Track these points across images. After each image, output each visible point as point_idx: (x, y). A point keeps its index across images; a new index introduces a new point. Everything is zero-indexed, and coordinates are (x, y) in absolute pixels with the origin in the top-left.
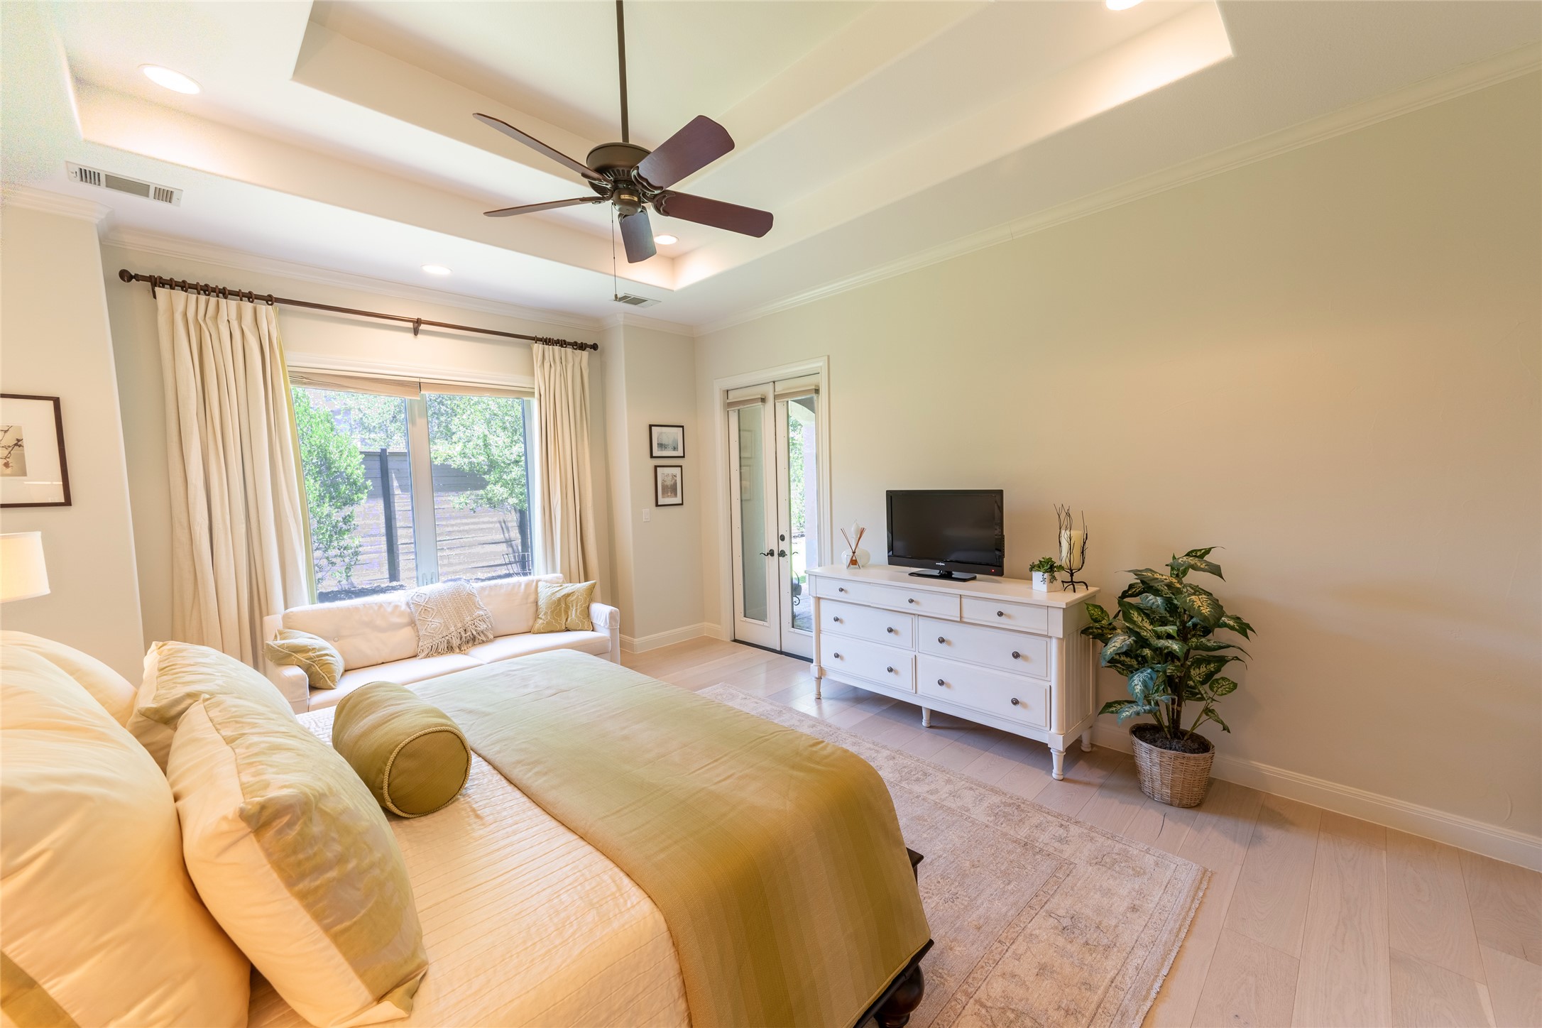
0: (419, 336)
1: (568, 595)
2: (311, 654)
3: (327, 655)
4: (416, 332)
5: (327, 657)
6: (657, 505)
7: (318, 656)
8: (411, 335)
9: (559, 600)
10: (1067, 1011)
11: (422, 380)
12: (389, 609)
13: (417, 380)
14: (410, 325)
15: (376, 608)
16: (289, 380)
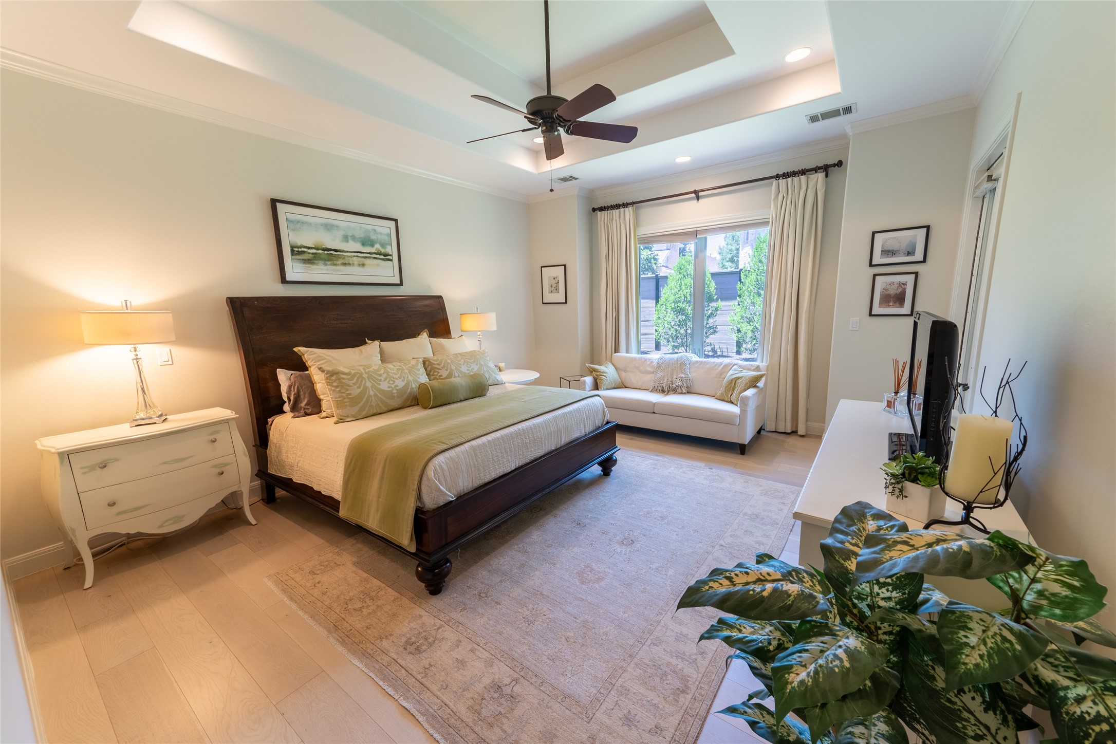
0: (700, 200)
1: (739, 378)
2: (598, 373)
3: (604, 376)
4: (698, 198)
5: (603, 377)
6: (871, 315)
7: (600, 375)
8: (696, 201)
9: (732, 380)
10: (427, 669)
11: (698, 229)
12: (648, 363)
13: (695, 229)
14: (693, 195)
15: (643, 361)
16: (637, 242)
